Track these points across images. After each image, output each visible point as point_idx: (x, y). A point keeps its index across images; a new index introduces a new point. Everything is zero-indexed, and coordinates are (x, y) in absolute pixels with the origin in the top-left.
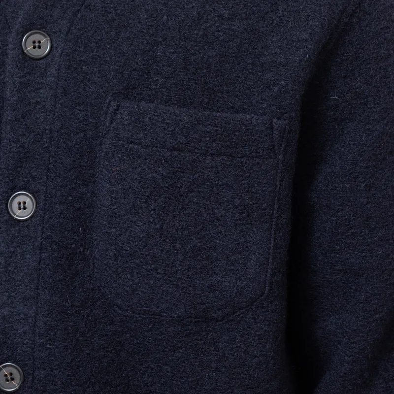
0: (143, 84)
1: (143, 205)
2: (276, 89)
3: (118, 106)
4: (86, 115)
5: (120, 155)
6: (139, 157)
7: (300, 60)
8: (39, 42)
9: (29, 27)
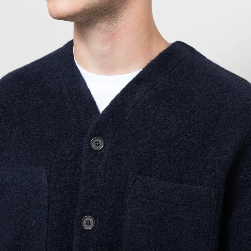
0: (148, 168)
1: (147, 228)
2: (213, 173)
3: (136, 178)
4: (121, 181)
5: (136, 203)
6: (145, 204)
7: (225, 161)
8: (99, 142)
9: (94, 135)
